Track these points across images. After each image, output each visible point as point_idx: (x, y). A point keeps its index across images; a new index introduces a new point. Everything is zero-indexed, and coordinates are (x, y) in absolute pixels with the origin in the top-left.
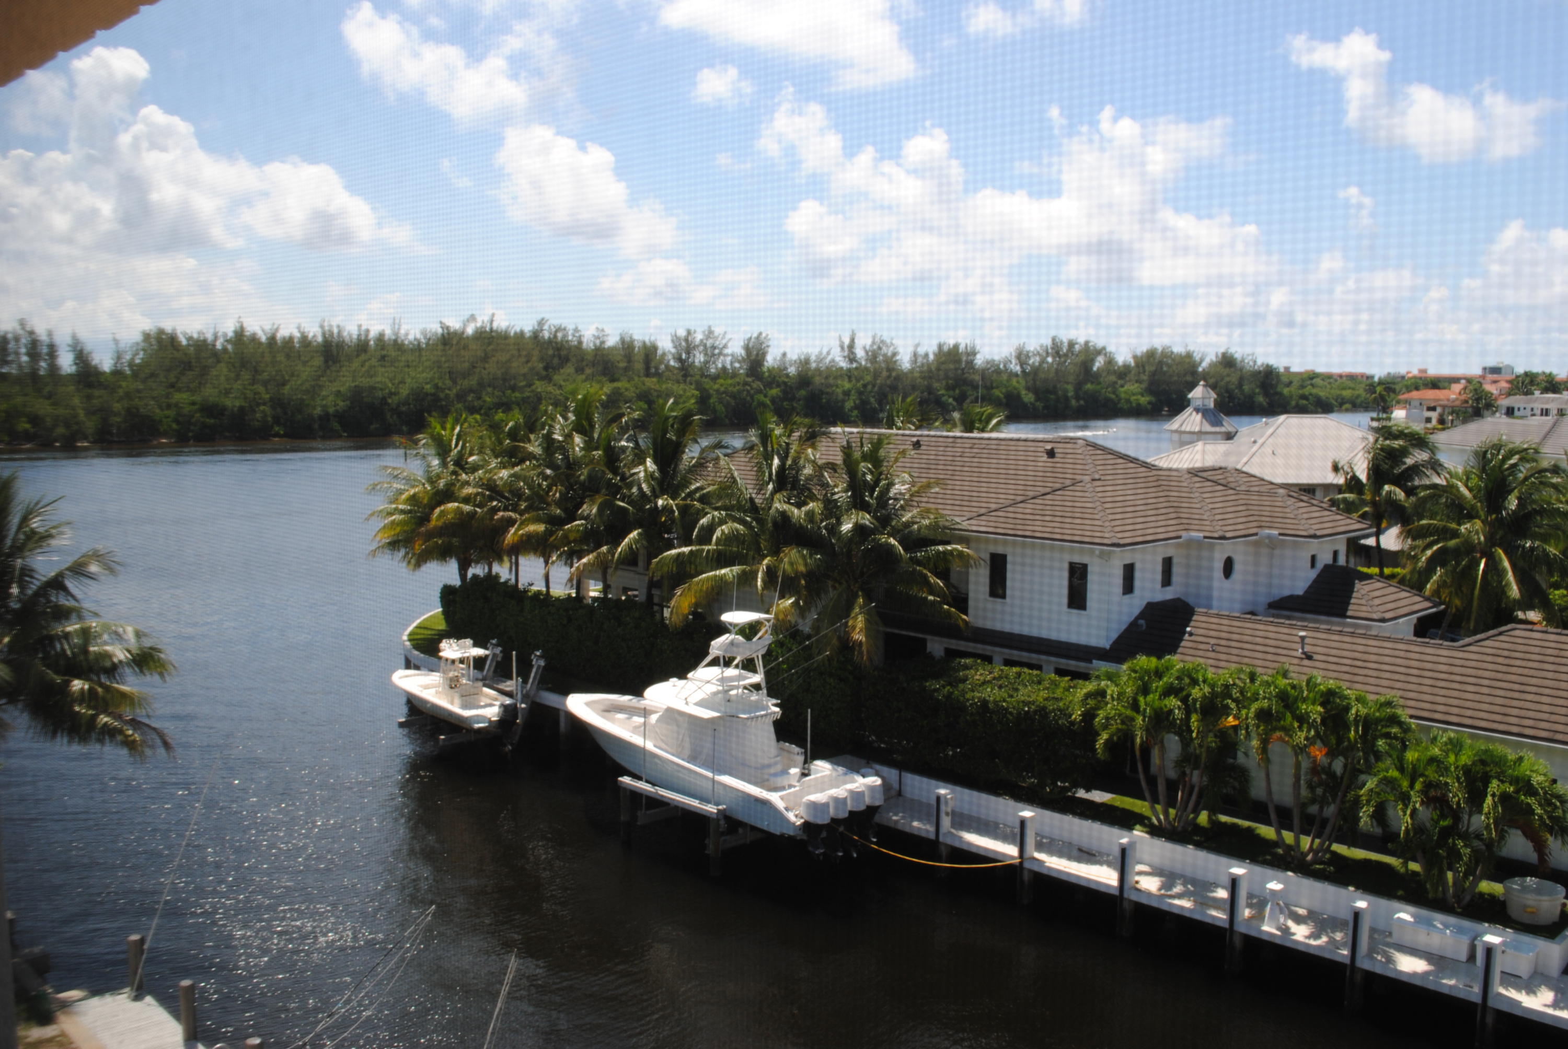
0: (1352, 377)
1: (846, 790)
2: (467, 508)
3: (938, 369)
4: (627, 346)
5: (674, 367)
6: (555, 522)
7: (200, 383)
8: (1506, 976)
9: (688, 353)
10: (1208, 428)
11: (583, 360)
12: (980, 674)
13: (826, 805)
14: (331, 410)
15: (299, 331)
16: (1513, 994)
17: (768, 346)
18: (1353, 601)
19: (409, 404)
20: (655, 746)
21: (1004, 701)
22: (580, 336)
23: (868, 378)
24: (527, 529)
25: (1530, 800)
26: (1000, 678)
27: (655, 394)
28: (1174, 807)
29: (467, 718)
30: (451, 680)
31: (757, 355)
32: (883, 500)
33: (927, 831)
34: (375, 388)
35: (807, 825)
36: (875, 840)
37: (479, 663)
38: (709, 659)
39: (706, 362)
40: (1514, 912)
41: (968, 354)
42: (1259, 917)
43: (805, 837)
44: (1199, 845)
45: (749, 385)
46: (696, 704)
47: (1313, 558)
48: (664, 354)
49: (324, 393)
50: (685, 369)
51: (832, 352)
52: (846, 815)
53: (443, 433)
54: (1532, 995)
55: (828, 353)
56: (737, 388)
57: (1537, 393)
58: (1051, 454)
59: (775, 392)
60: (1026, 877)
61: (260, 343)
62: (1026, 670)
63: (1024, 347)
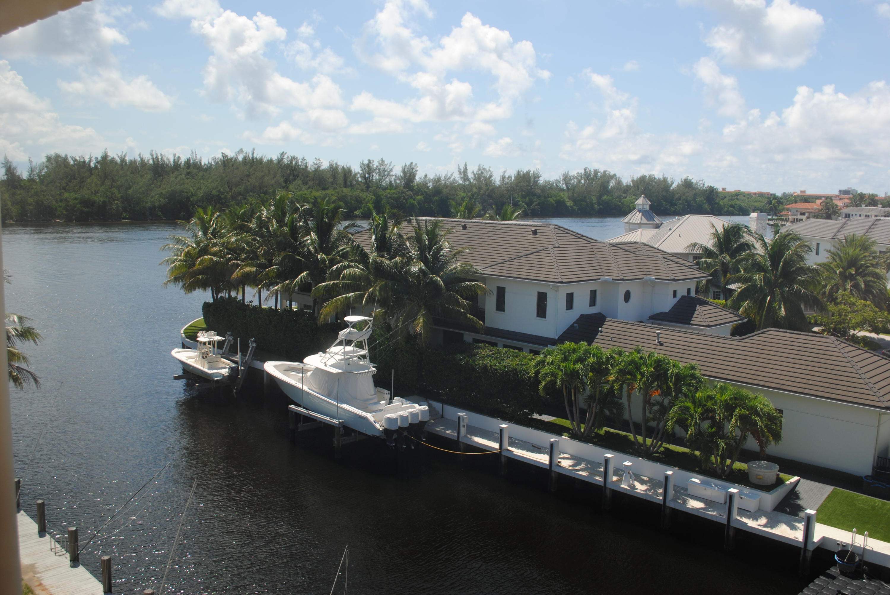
0: (761, 195)
1: (408, 412)
2: (215, 259)
3: (517, 186)
4: (333, 170)
5: (361, 182)
6: (263, 267)
7: (80, 187)
8: (742, 510)
9: (369, 173)
10: (644, 221)
11: (307, 177)
12: (485, 352)
13: (396, 419)
14: (157, 204)
15: (140, 157)
16: (744, 520)
17: (417, 171)
18: (695, 316)
19: (203, 201)
20: (308, 389)
21: (495, 366)
22: (306, 163)
23: (475, 190)
24: (245, 270)
25: (757, 418)
26: (496, 353)
27: (349, 198)
28: (584, 423)
29: (211, 374)
30: (203, 353)
31: (410, 176)
32: (436, 256)
33: (454, 435)
34: (183, 192)
35: (386, 431)
36: (424, 440)
37: (220, 344)
38: (338, 341)
39: (380, 180)
40: (753, 479)
41: (535, 178)
42: (620, 481)
43: (385, 438)
44: (595, 444)
45: (405, 193)
46: (331, 366)
47: (675, 292)
48: (356, 174)
49: (152, 194)
50: (367, 183)
51: (454, 175)
52: (408, 425)
53: (205, 216)
54: (755, 521)
55: (452, 175)
56: (398, 195)
57: (863, 206)
58: (535, 233)
59: (419, 197)
60: (503, 460)
61: (116, 163)
62: (511, 350)
63: (568, 173)
